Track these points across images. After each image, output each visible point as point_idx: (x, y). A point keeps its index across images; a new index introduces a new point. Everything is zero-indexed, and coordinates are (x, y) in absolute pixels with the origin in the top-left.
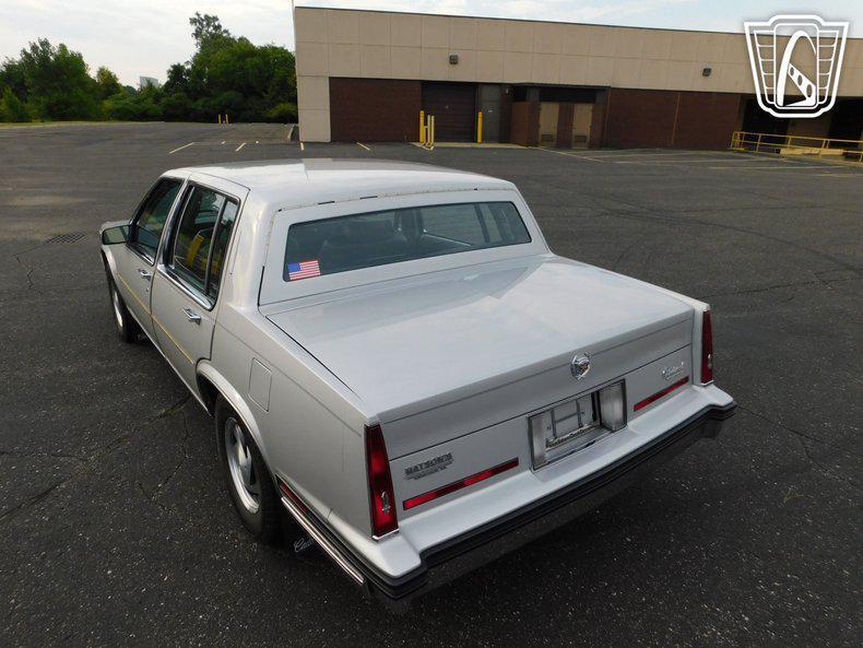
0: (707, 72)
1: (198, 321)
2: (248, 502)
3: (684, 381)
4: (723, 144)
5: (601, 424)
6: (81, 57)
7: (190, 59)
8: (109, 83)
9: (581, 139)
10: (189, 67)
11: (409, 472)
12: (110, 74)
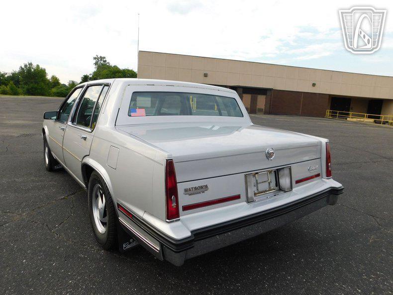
0: (314, 85)
1: (85, 139)
2: (101, 229)
3: (318, 175)
4: (322, 115)
5: (280, 189)
6: (45, 70)
7: (92, 73)
8: (56, 82)
9: (260, 110)
10: (91, 76)
11: (186, 190)
12: (56, 78)
